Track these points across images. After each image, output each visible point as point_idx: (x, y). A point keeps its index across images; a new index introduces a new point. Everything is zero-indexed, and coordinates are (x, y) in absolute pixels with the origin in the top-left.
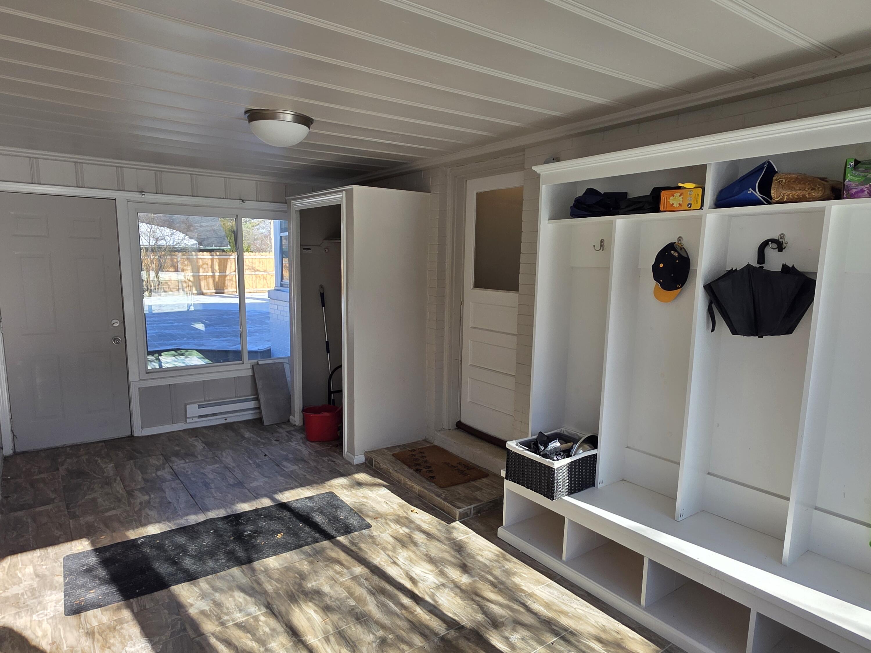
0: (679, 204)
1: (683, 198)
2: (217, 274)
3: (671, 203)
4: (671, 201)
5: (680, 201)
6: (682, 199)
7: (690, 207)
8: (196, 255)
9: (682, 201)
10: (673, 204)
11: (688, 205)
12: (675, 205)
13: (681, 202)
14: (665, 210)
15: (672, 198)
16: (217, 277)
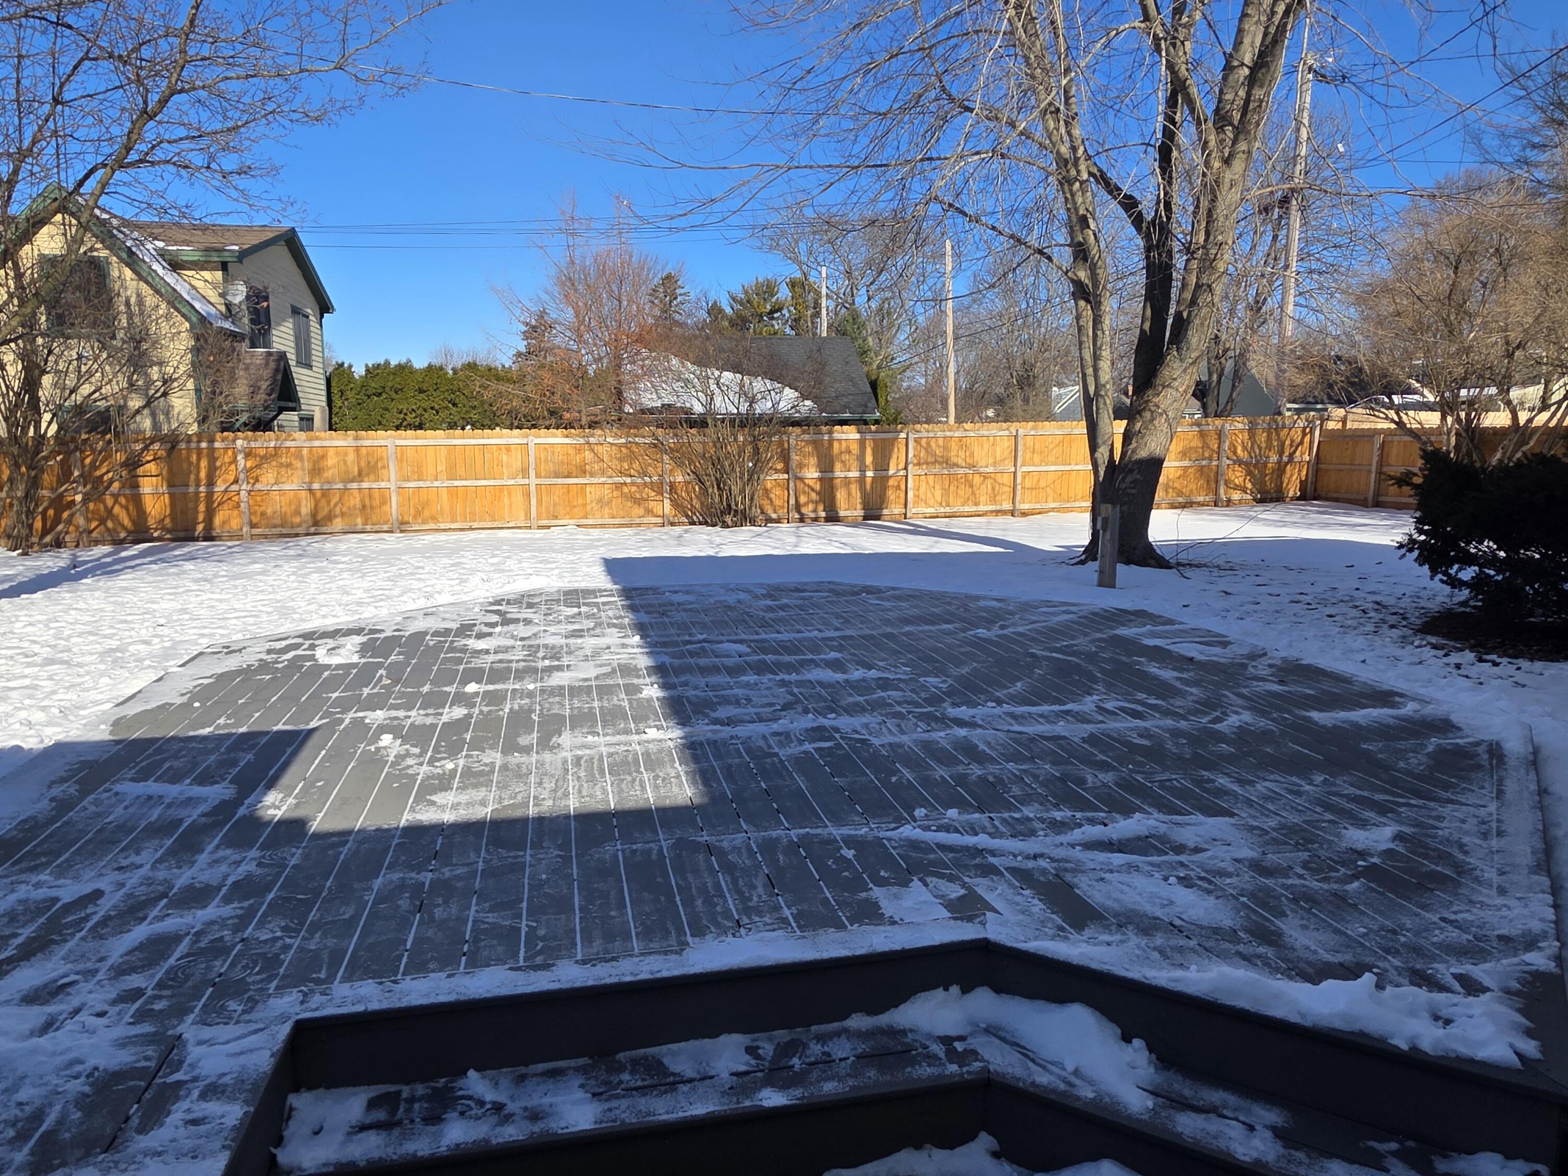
2: (870, 474)
8: (830, 432)
16: (869, 480)
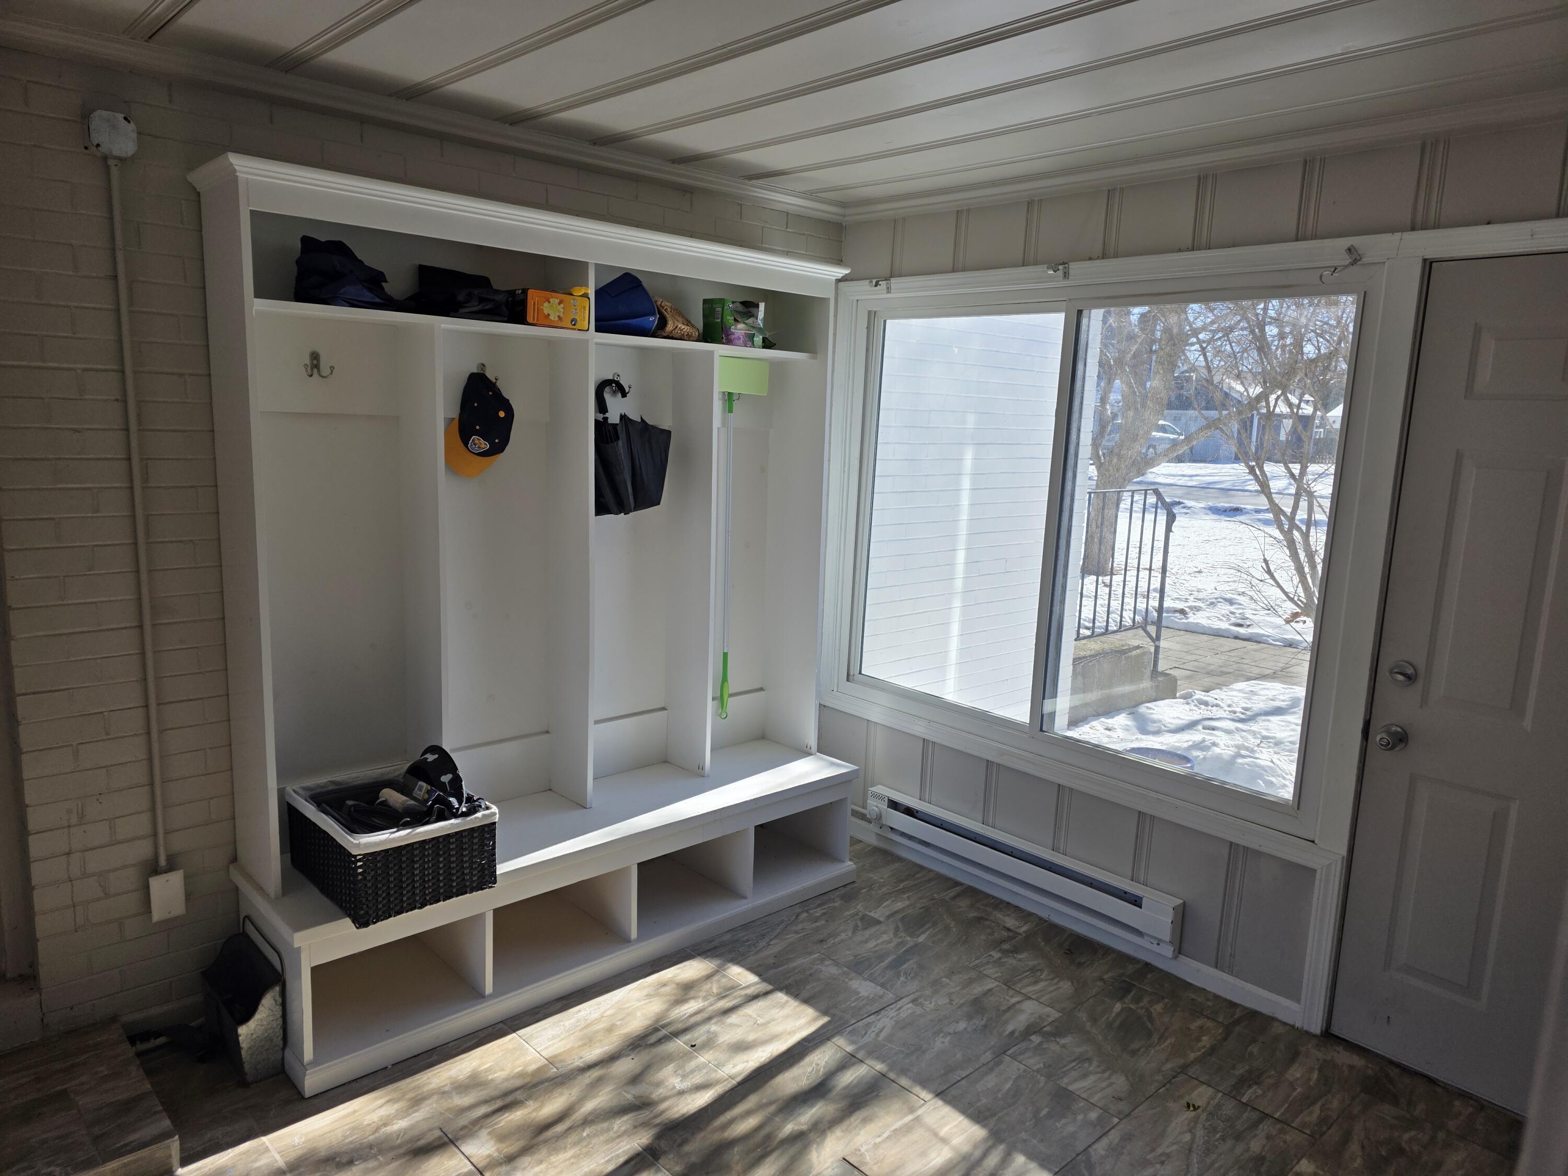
0: (559, 317)
1: (564, 308)
3: (546, 312)
4: (546, 307)
5: (559, 311)
6: (562, 310)
7: (574, 325)
9: (563, 313)
10: (549, 315)
11: (572, 321)
12: (552, 317)
13: (562, 315)
14: (535, 322)
15: (546, 304)
